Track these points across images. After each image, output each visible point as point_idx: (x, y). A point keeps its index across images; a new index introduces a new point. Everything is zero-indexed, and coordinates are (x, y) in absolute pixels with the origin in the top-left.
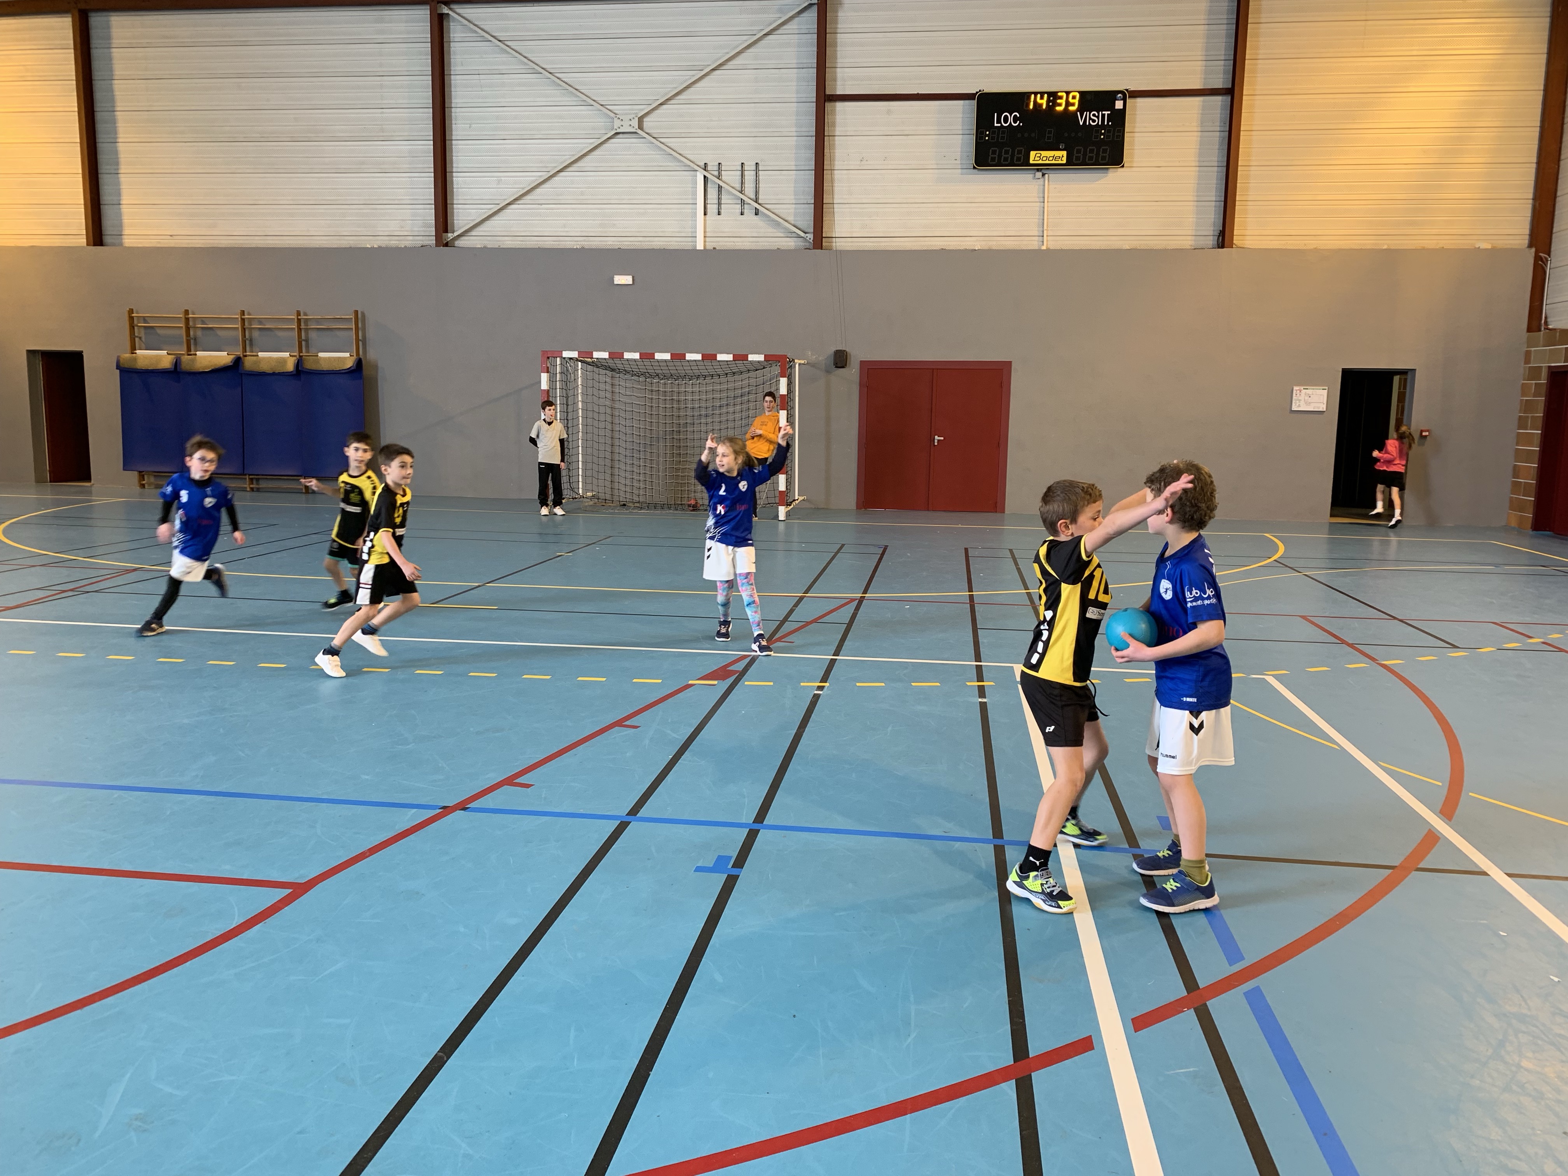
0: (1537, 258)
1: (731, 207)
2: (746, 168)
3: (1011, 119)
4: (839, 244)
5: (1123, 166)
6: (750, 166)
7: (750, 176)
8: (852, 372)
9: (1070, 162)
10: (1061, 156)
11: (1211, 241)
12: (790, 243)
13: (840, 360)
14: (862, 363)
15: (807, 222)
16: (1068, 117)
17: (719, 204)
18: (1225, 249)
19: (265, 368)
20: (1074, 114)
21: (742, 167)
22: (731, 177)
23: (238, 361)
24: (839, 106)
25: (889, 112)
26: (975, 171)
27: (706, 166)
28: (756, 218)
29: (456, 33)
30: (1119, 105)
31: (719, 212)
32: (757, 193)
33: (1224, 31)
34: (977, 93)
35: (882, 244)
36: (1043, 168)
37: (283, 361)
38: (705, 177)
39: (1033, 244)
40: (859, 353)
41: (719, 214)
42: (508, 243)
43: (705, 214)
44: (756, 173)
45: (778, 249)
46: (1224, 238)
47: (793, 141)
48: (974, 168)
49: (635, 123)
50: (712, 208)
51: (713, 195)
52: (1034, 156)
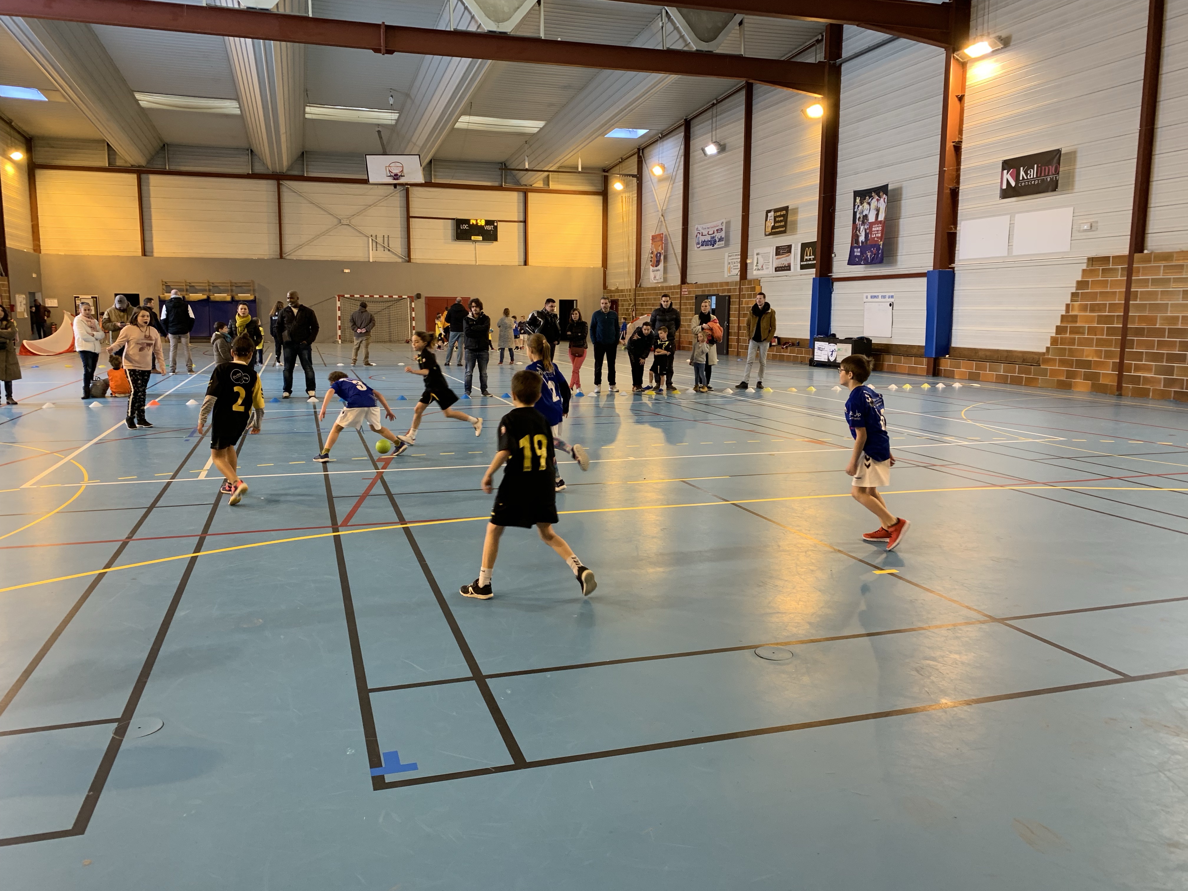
0: (604, 270)
1: (380, 248)
3: (466, 227)
4: (418, 261)
5: (498, 241)
6: (386, 236)
7: (386, 239)
8: (422, 300)
9: (483, 240)
10: (480, 238)
11: (522, 263)
12: (400, 260)
13: (419, 296)
14: (426, 297)
15: (405, 253)
16: (482, 227)
17: (377, 247)
18: (526, 266)
19: (217, 299)
20: (483, 226)
21: (384, 236)
22: (380, 240)
23: (208, 297)
24: (413, 219)
25: (430, 222)
26: (456, 241)
27: (372, 236)
28: (389, 252)
29: (284, 189)
30: (495, 224)
32: (388, 244)
33: (522, 205)
34: (455, 218)
36: (476, 241)
37: (225, 297)
38: (372, 239)
39: (473, 263)
40: (424, 294)
41: (377, 251)
42: (304, 258)
43: (372, 250)
44: (388, 238)
45: (395, 262)
46: (526, 263)
47: (400, 229)
49: (348, 221)
50: (374, 249)
51: (374, 244)
52: (473, 238)
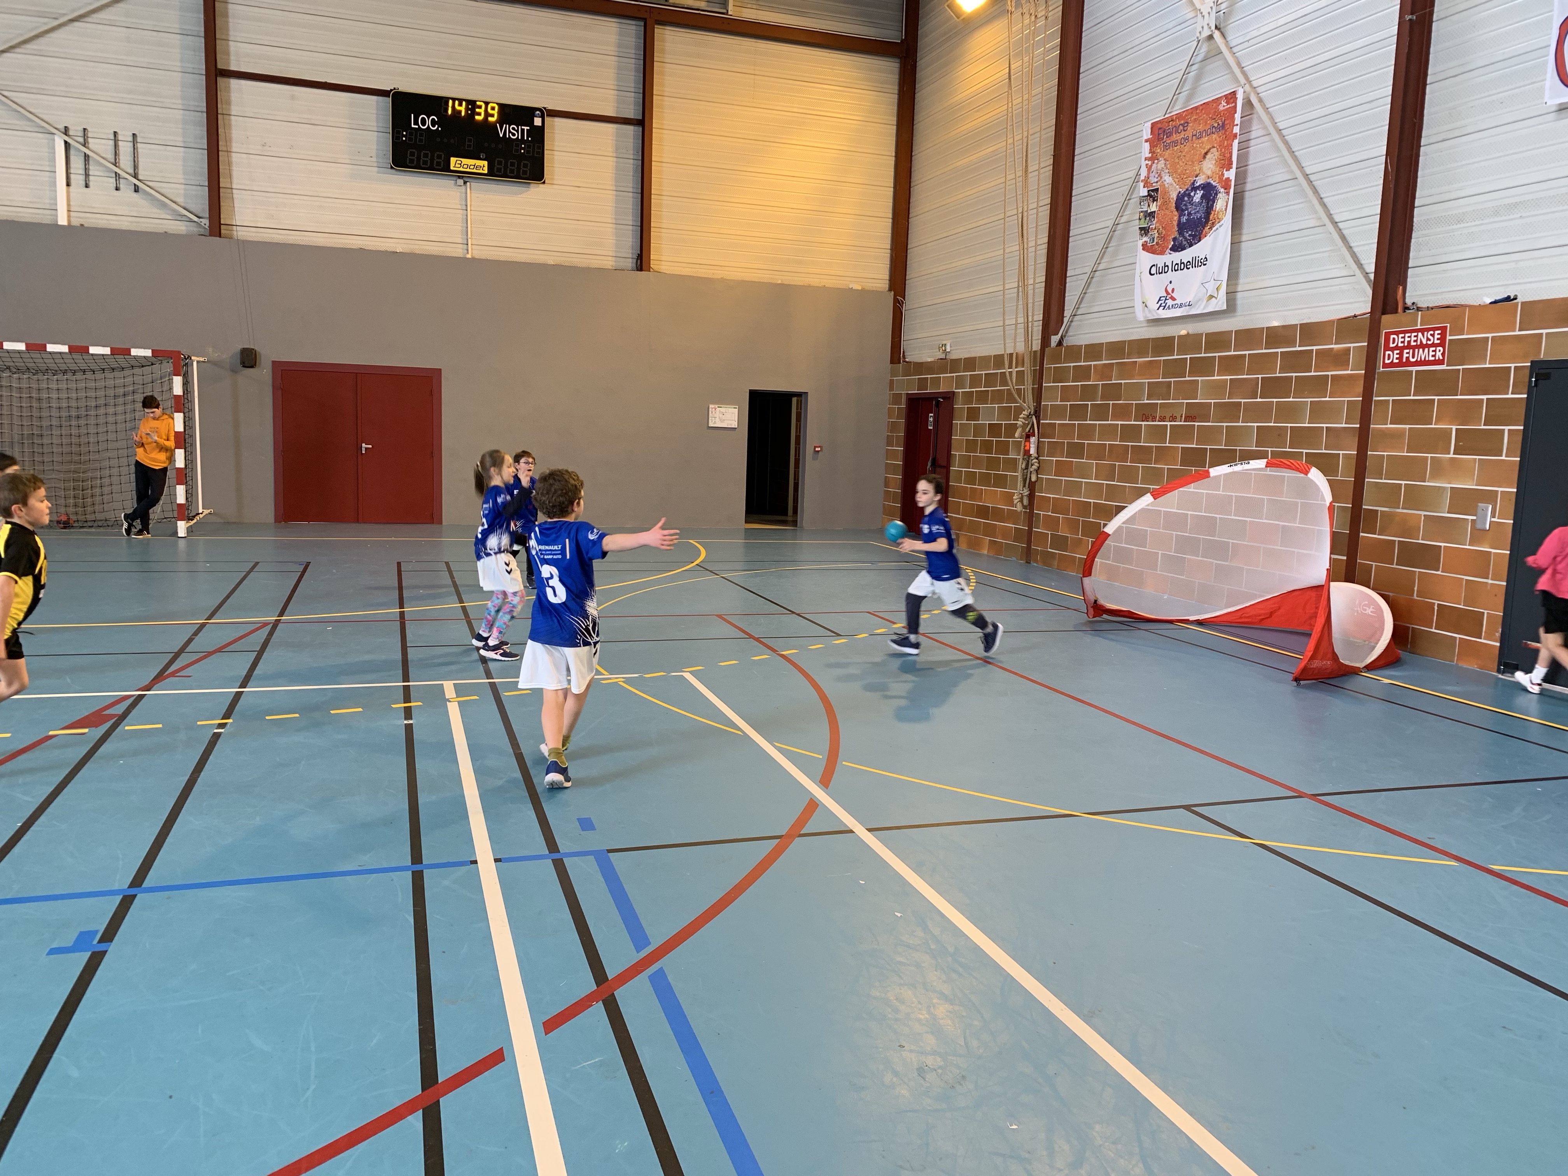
0: (896, 300)
1: (101, 180)
2: (120, 138)
3: (428, 122)
4: (241, 234)
5: (544, 183)
6: (125, 137)
7: (125, 148)
8: (263, 373)
9: (492, 173)
11: (630, 263)
12: (180, 228)
13: (248, 359)
14: (275, 363)
15: (201, 205)
16: (488, 128)
17: (87, 175)
18: (643, 272)
20: (493, 125)
21: (115, 136)
22: (101, 146)
24: (234, 83)
25: (293, 97)
26: (393, 171)
27: (66, 131)
28: (135, 195)
30: (538, 122)
31: (86, 184)
32: (135, 167)
33: (633, 65)
34: (391, 90)
35: (289, 237)
36: (464, 176)
38: (66, 142)
39: (457, 251)
40: (271, 353)
41: (87, 186)
43: (68, 185)
44: (134, 145)
45: (166, 232)
46: (642, 261)
47: (179, 114)
48: (392, 168)
50: (77, 179)
51: (77, 164)
52: (455, 163)
